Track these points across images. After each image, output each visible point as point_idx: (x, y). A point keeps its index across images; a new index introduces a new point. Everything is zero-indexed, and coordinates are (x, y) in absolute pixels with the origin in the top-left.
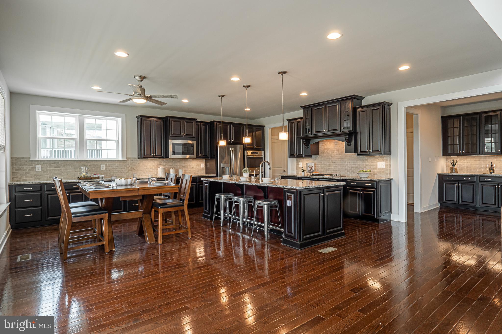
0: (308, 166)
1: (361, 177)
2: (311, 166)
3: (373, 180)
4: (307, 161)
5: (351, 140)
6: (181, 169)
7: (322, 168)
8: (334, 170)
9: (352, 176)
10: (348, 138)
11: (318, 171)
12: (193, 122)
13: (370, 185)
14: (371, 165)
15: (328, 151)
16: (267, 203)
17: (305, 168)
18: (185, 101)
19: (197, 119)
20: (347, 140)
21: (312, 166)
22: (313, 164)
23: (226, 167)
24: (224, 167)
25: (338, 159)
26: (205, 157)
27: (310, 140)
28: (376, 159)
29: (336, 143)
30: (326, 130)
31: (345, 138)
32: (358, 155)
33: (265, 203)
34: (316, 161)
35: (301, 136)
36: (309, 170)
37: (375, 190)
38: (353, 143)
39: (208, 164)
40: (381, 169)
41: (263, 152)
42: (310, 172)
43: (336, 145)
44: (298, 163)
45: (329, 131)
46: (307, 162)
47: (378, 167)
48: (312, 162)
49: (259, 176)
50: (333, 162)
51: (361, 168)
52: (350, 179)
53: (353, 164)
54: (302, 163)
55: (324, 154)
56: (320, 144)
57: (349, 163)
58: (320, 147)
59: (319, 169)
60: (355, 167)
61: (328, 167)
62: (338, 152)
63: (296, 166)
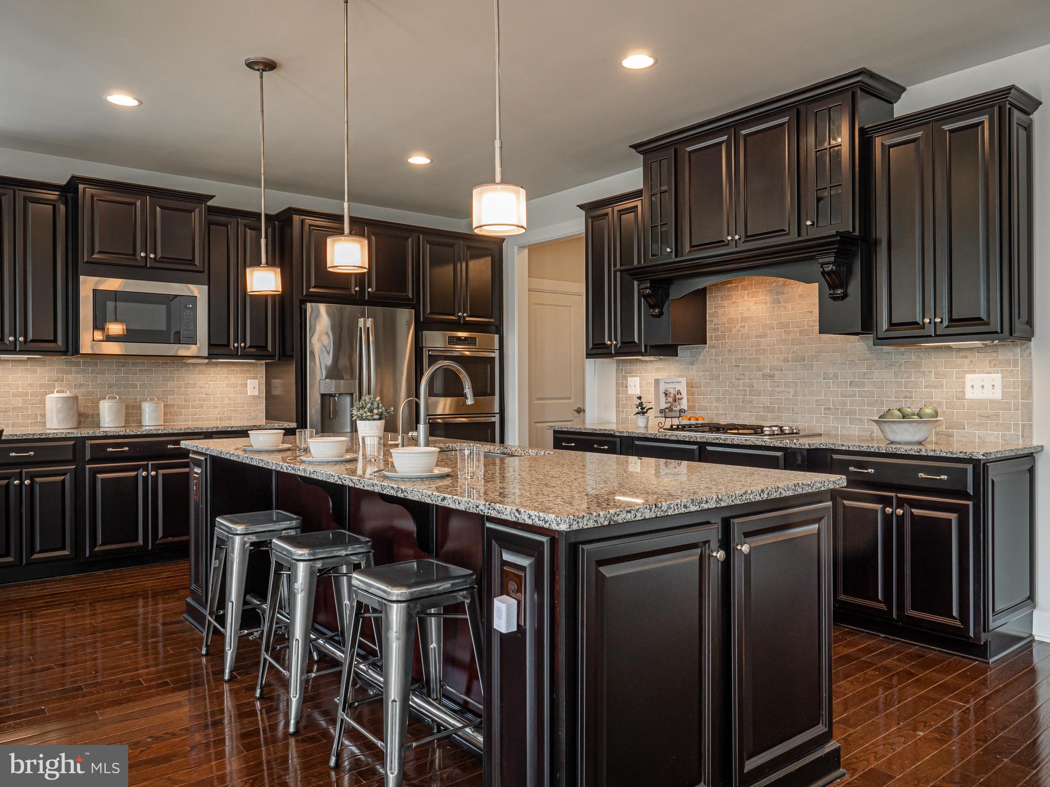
0: (663, 387)
1: (892, 437)
2: (673, 392)
3: (961, 456)
4: (657, 370)
5: (850, 272)
6: (151, 400)
7: (718, 400)
8: (766, 408)
9: (845, 433)
10: (833, 263)
11: (702, 413)
12: (190, 211)
13: (944, 477)
14: (936, 387)
15: (744, 327)
16: (404, 590)
17: (649, 399)
18: (122, 99)
19: (211, 197)
20: (829, 273)
21: (679, 393)
22: (684, 381)
23: (340, 394)
24: (331, 395)
25: (786, 360)
26: (257, 352)
27: (669, 281)
28: (959, 361)
29: (777, 294)
30: (737, 237)
31: (822, 265)
32: (881, 340)
33: (397, 593)
34: (694, 372)
35: (636, 263)
37: (970, 503)
38: (855, 286)
39: (276, 382)
40: (981, 403)
41: (497, 337)
42: (669, 414)
43: (779, 302)
44: (625, 378)
45: (748, 238)
46: (658, 376)
47: (970, 394)
48: (680, 376)
49: (415, 434)
50: (763, 375)
51: (890, 401)
52: (844, 448)
53: (852, 383)
54: (638, 378)
55: (726, 343)
56: (712, 300)
57: (834, 376)
58: (711, 311)
59: (706, 403)
60: (862, 396)
61: (745, 396)
62: (785, 331)
63: (618, 393)
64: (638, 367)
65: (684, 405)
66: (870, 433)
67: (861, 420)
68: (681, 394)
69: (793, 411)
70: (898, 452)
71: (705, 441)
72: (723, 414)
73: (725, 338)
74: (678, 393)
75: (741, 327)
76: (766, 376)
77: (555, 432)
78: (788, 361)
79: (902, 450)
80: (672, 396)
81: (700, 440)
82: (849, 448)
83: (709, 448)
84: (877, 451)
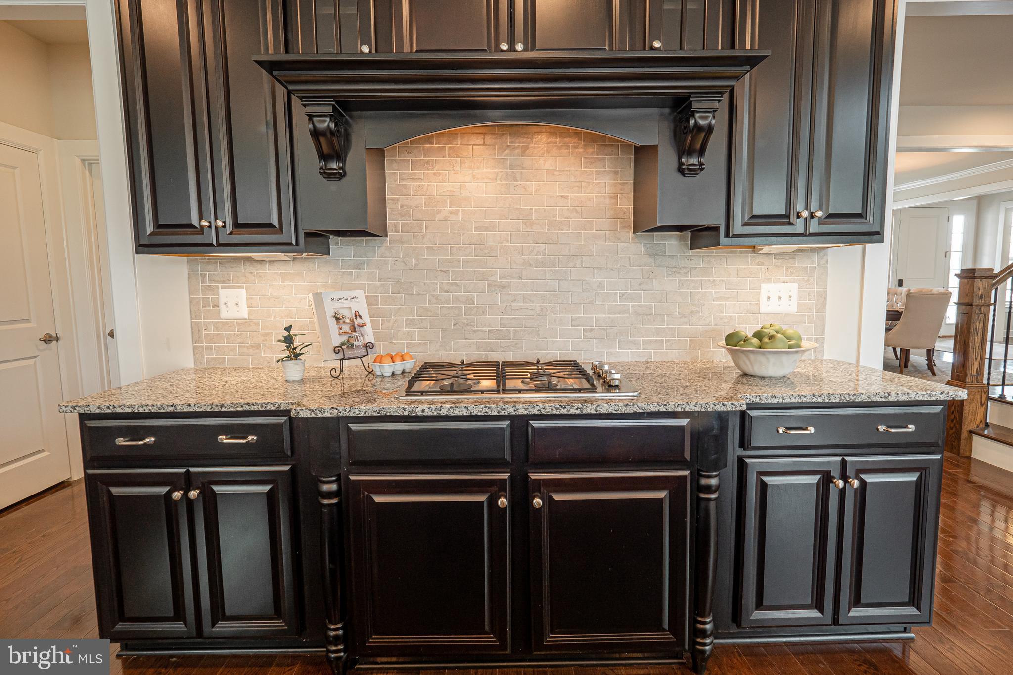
0: (329, 308)
2: (348, 314)
4: (286, 277)
7: (410, 323)
14: (727, 299)
15: (456, 213)
17: (304, 328)
20: (701, 128)
21: (358, 315)
25: (527, 264)
28: (755, 268)
29: (511, 166)
32: (732, 238)
36: (337, 340)
40: (776, 317)
42: (349, 353)
43: (515, 179)
44: (211, 289)
47: (765, 307)
50: (489, 285)
51: (672, 317)
52: (775, 401)
53: (623, 295)
54: (244, 291)
55: (423, 237)
56: (395, 165)
57: (599, 286)
58: (394, 185)
59: (388, 328)
60: (636, 312)
61: (458, 315)
62: (525, 223)
63: (195, 315)
64: (243, 270)
65: (369, 335)
66: (646, 358)
67: (634, 343)
68: (360, 317)
69: (538, 334)
70: (857, 400)
71: (538, 413)
72: (420, 344)
73: (421, 229)
74: (356, 316)
75: (451, 213)
76: (494, 286)
77: (83, 417)
78: (531, 265)
79: (863, 396)
80: (347, 321)
81: (525, 413)
82: (783, 399)
83: (536, 424)
84: (827, 401)
